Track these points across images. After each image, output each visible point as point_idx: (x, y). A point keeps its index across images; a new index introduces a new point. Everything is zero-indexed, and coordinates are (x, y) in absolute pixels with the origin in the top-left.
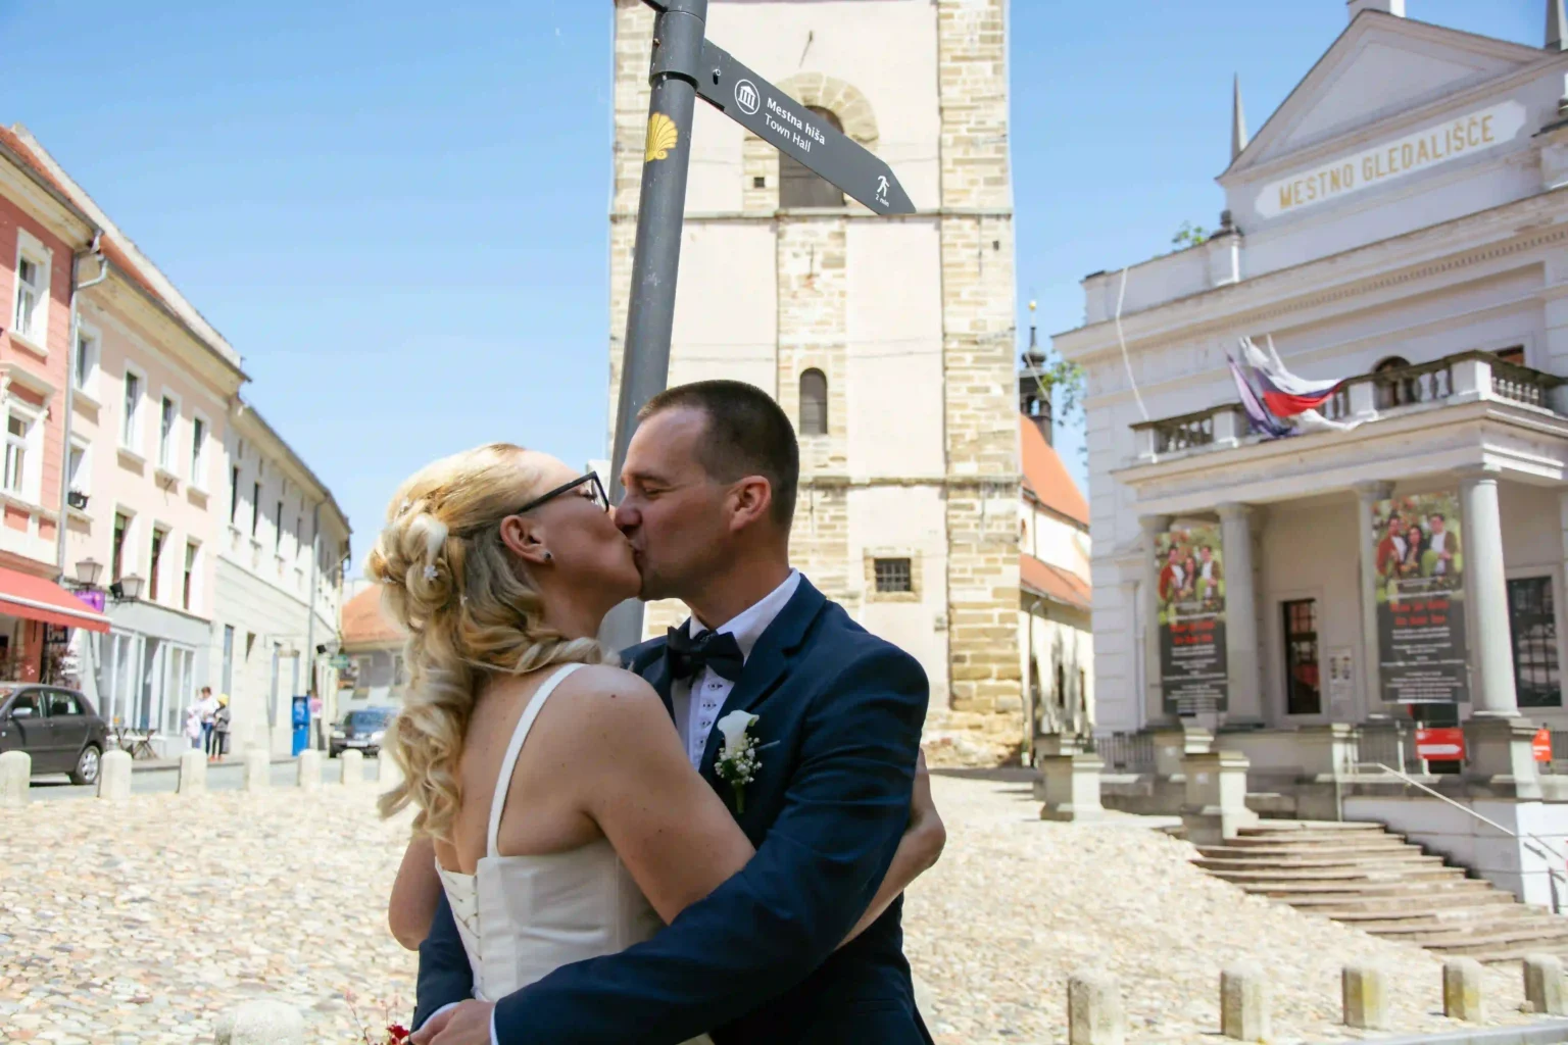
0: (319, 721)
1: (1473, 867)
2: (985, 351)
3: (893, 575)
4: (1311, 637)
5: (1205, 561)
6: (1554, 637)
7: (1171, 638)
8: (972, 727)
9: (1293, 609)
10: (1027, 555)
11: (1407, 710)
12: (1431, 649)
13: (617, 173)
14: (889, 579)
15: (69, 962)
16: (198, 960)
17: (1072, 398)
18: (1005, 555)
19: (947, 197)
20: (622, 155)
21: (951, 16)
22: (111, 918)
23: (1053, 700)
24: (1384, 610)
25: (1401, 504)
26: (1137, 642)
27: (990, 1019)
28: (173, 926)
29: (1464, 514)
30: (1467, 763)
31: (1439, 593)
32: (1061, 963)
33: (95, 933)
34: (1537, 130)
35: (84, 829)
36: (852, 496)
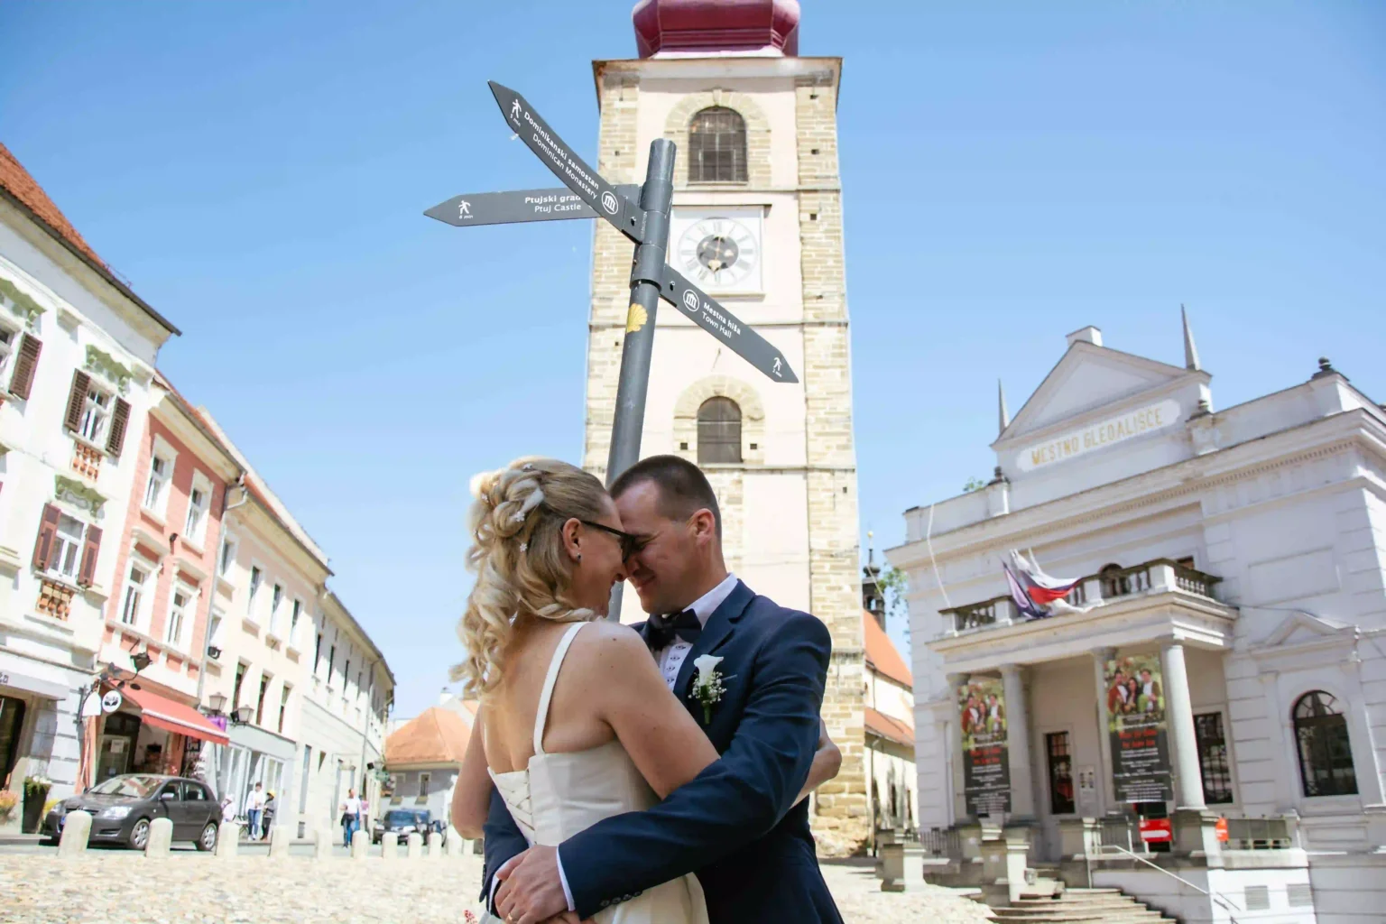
0: (366, 817)
1: (1181, 918)
2: (838, 562)
4: (1066, 759)
5: (993, 704)
6: (1226, 755)
7: (971, 760)
8: (831, 828)
9: (1054, 738)
10: (869, 708)
11: (1132, 808)
12: (1147, 764)
13: (588, 438)
17: (898, 596)
18: (855, 705)
19: (811, 457)
20: (592, 427)
21: (812, 340)
23: (888, 811)
24: (1115, 737)
25: (1122, 664)
26: (947, 764)
29: (1163, 669)
30: (1174, 843)
31: (1150, 724)
34: (1187, 417)
35: (205, 875)
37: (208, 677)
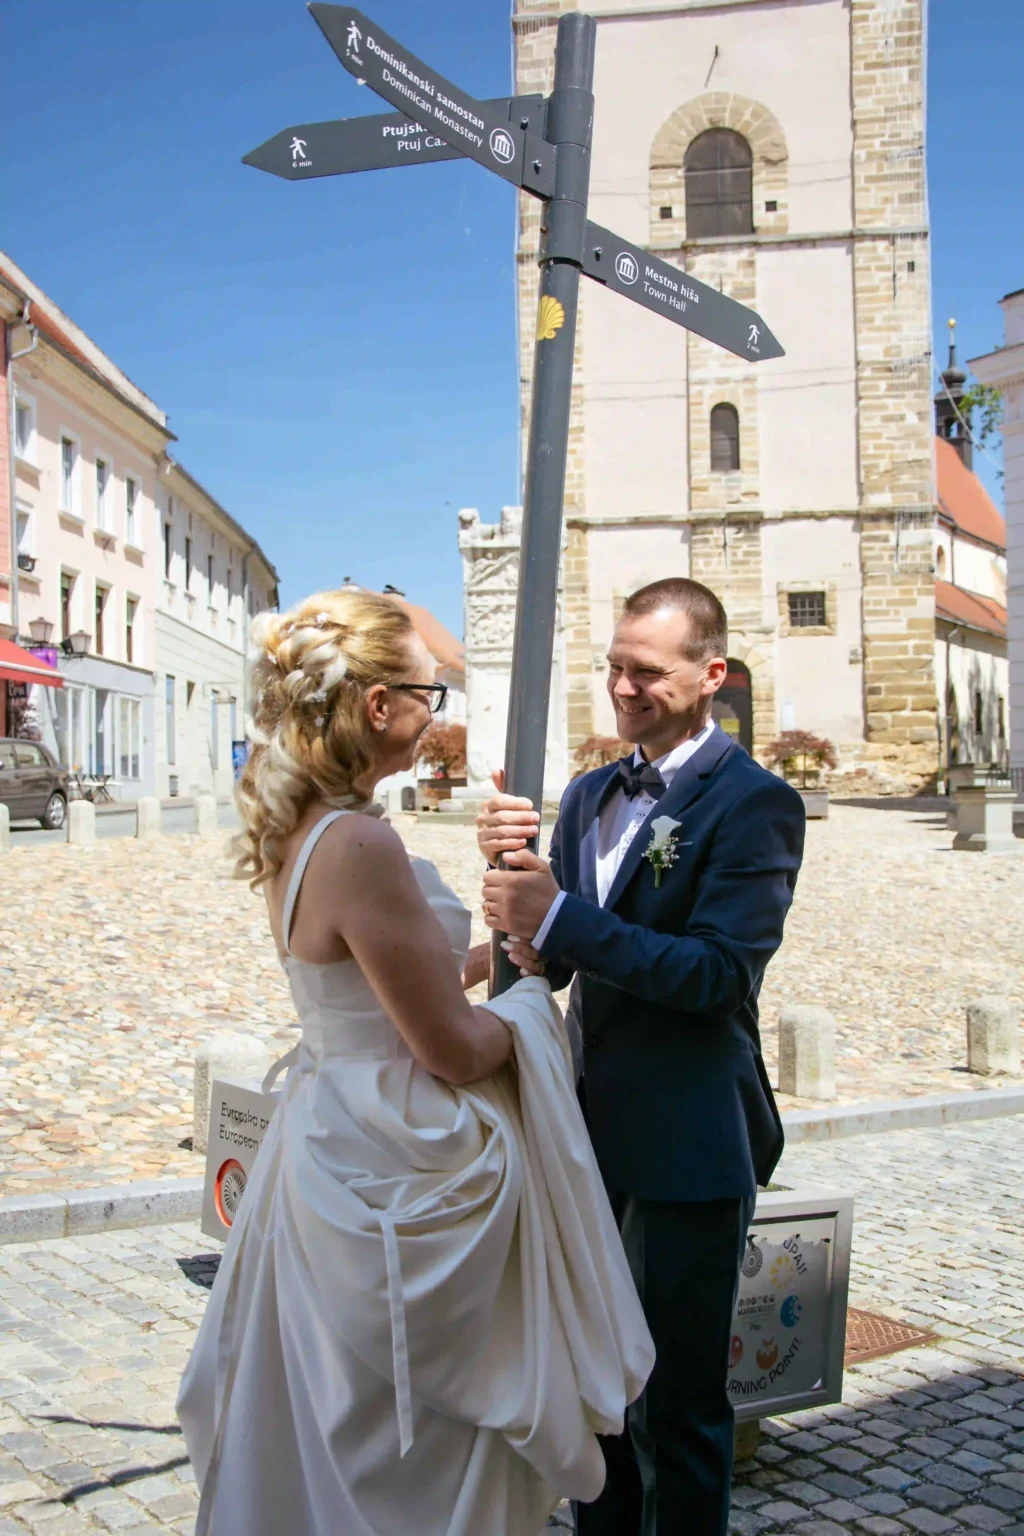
2: (899, 378)
3: (808, 609)
8: (886, 758)
10: (944, 583)
14: (803, 613)
15: (64, 994)
16: (170, 993)
17: (991, 421)
18: (919, 585)
19: (859, 218)
21: (865, 18)
22: (93, 955)
23: (970, 726)
27: (894, 1043)
28: (144, 962)
32: (966, 989)
33: (81, 968)
35: (61, 873)
36: (765, 531)
37: (23, 597)
